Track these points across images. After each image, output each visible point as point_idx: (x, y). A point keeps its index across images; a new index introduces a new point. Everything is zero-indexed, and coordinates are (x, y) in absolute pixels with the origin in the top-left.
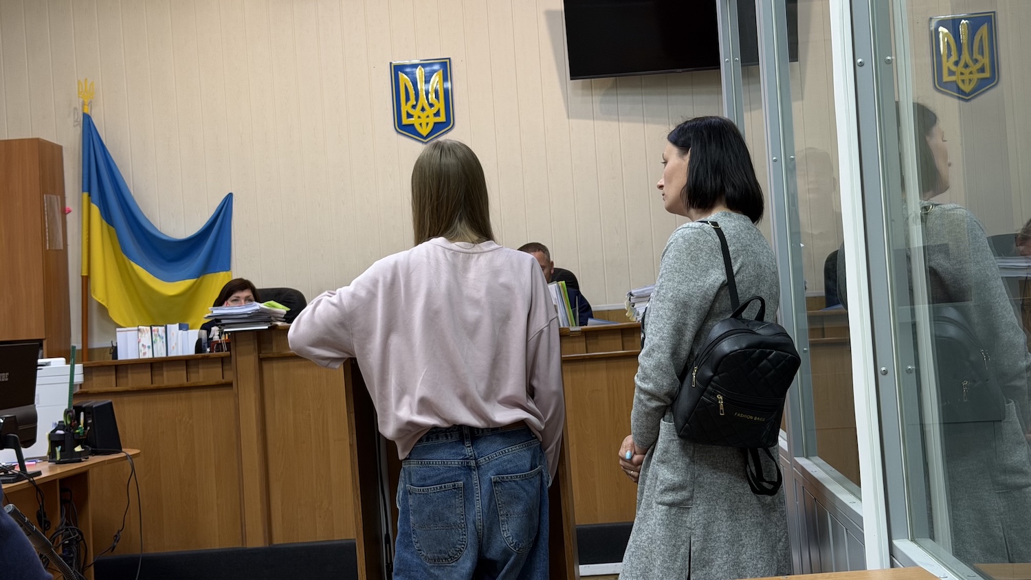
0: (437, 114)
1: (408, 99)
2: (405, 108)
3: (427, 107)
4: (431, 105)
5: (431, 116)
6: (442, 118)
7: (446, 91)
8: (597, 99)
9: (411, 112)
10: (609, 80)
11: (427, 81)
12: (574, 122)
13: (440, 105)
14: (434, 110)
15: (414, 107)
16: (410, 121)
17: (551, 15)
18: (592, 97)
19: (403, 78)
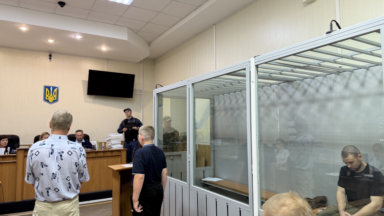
0: (54, 98)
1: (48, 94)
2: (47, 96)
4: (53, 96)
6: (56, 99)
7: (57, 93)
9: (48, 97)
10: (94, 96)
12: (86, 103)
13: (55, 96)
14: (54, 97)
15: (49, 96)
16: (47, 99)
17: (83, 81)
18: (90, 99)
19: (47, 89)
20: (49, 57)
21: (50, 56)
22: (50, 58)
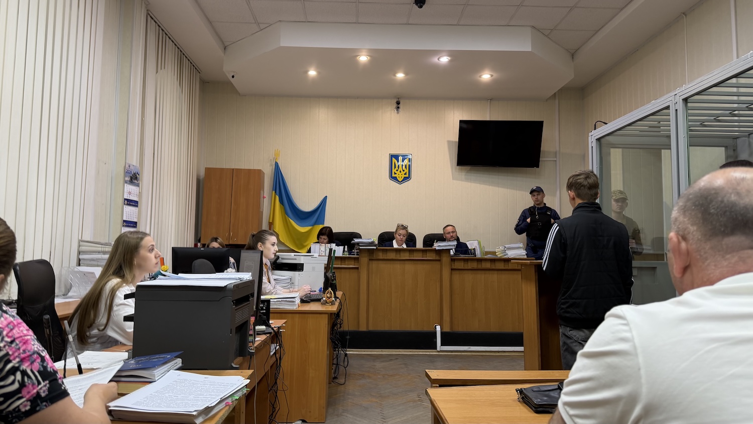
0: (405, 174)
1: (395, 167)
2: (394, 171)
3: (402, 171)
4: (404, 171)
5: (403, 174)
6: (407, 176)
7: (409, 166)
8: (464, 174)
9: (396, 172)
10: (468, 168)
11: (403, 161)
12: (455, 181)
13: (407, 171)
14: (405, 172)
15: (397, 170)
16: (395, 176)
17: (449, 142)
18: (463, 172)
19: (394, 160)
20: (395, 105)
21: (398, 103)
22: (398, 107)
